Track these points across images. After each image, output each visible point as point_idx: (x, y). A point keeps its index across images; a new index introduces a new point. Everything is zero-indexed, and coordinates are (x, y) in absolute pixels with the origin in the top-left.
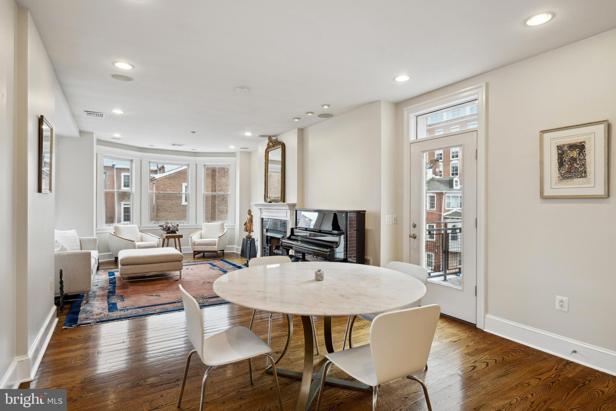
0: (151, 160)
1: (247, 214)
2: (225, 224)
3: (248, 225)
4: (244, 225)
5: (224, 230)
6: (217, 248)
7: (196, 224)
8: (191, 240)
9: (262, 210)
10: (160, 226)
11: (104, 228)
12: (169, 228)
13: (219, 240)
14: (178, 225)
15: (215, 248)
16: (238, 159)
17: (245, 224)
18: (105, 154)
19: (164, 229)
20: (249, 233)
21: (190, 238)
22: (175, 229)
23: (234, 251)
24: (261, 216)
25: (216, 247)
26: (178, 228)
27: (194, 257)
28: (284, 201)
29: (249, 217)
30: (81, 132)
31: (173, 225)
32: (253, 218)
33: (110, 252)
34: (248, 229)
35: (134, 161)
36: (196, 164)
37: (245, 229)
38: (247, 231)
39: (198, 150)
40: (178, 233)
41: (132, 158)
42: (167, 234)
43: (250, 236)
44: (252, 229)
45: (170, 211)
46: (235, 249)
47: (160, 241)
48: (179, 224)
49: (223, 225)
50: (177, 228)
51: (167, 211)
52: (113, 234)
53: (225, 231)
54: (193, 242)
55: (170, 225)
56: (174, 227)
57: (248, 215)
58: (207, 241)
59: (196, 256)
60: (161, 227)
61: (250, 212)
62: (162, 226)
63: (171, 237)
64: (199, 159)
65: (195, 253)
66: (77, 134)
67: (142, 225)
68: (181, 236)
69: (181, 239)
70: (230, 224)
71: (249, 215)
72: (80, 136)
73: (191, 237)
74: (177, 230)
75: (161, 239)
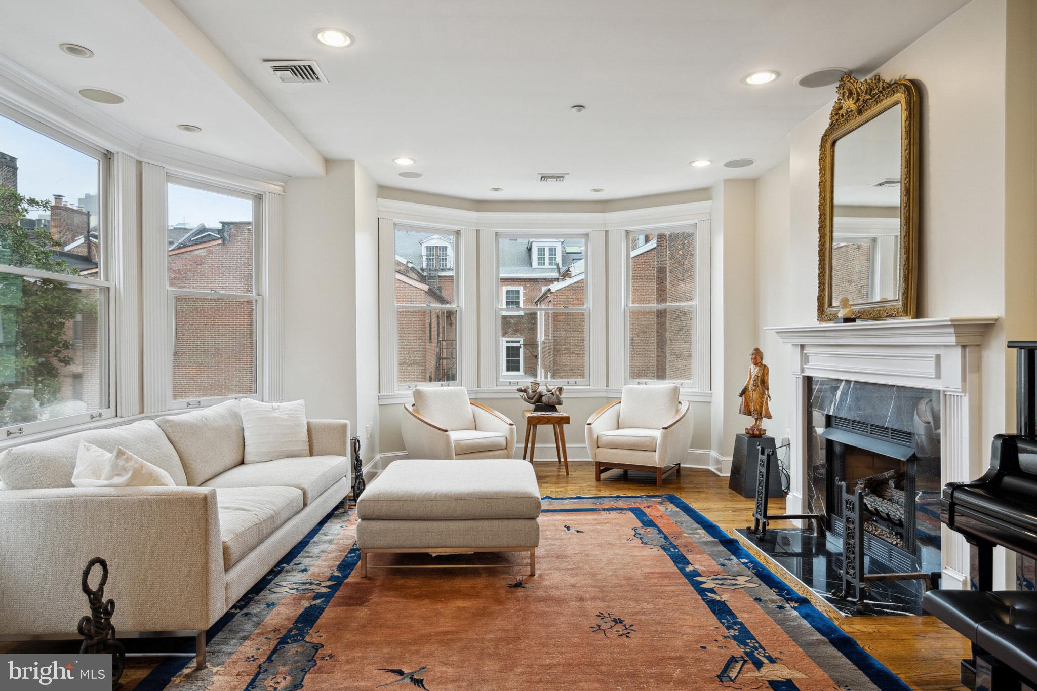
0: (499, 230)
1: (750, 361)
2: (681, 390)
3: (754, 395)
4: (741, 395)
5: (680, 406)
6: (660, 458)
7: (607, 386)
8: (590, 431)
9: (806, 350)
10: (520, 390)
11: (397, 392)
12: (541, 396)
13: (665, 437)
14: (560, 390)
15: (655, 460)
16: (717, 206)
17: (744, 392)
18: (396, 220)
19: (529, 399)
20: (757, 420)
21: (586, 426)
22: (554, 399)
23: (709, 466)
24: (802, 370)
25: (657, 455)
26: (563, 396)
27: (598, 479)
28: (919, 313)
29: (755, 370)
30: (328, 162)
31: (551, 388)
32: (767, 373)
33: (404, 449)
34: (752, 408)
35: (462, 233)
36: (607, 232)
37: (743, 408)
38: (749, 413)
39: (610, 192)
40: (562, 412)
41: (457, 228)
42: (536, 410)
43: (760, 430)
44: (767, 409)
45: (578, 354)
46: (711, 461)
47: (512, 431)
48: (564, 387)
49: (676, 391)
50: (557, 396)
51: (573, 353)
52: (411, 409)
53: (683, 408)
54: (595, 437)
55: (542, 389)
56: (552, 394)
57: (752, 366)
58: (633, 439)
59: (603, 476)
60: (522, 394)
61: (757, 357)
62: (525, 391)
63: (540, 421)
64: (612, 217)
65: (601, 468)
66: (318, 168)
67: (484, 387)
68: (566, 420)
69: (565, 426)
70: (696, 390)
71: (756, 364)
72: (327, 174)
73: (590, 424)
74: (560, 403)
75: (514, 426)
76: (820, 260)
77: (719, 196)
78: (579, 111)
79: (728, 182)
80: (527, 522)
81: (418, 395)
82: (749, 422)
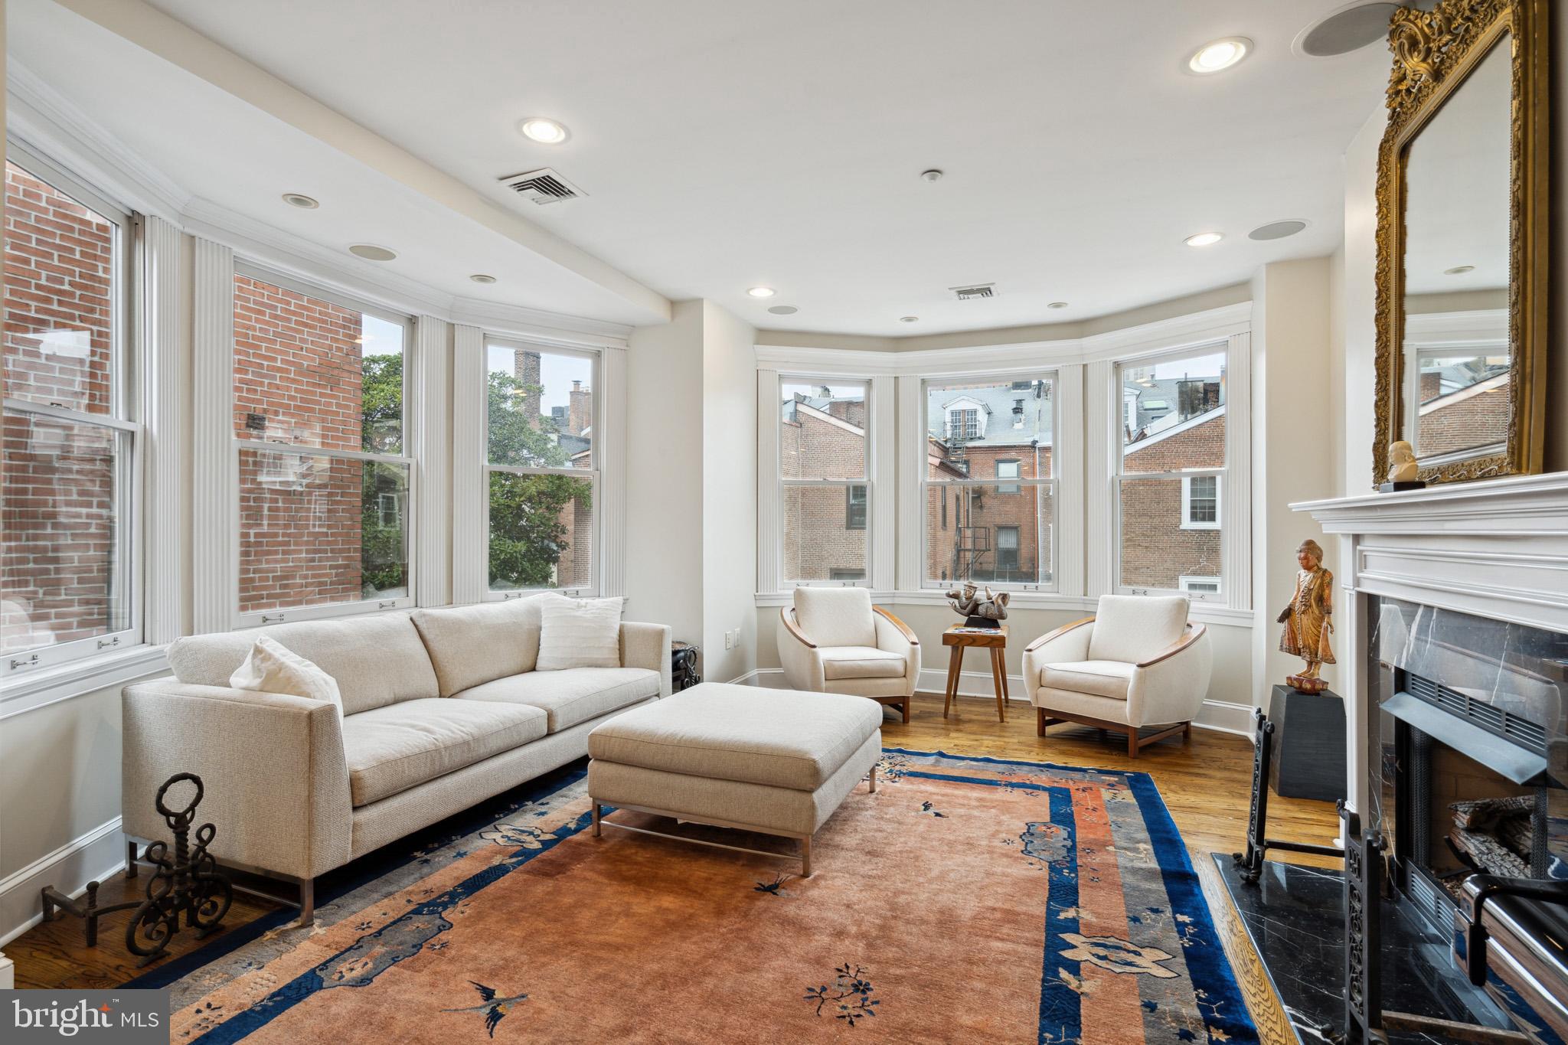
0: (926, 375)
1: (1298, 563)
3: (1305, 622)
4: (1281, 620)
5: (1187, 630)
6: (1131, 713)
7: (1085, 594)
8: (1030, 660)
9: (1365, 546)
11: (779, 592)
12: (977, 605)
13: (1141, 680)
15: (1124, 714)
16: (1258, 310)
17: (1287, 615)
18: (782, 371)
20: (1310, 664)
21: (1025, 653)
22: (993, 611)
24: (1357, 582)
25: (1127, 707)
27: (1042, 733)
29: (1305, 577)
30: (674, 304)
32: (1329, 584)
34: (1300, 644)
36: (1085, 366)
37: (1286, 642)
38: (1297, 651)
39: (1079, 307)
41: (868, 376)
42: (967, 625)
43: (1313, 682)
44: (1327, 646)
46: (1252, 724)
47: (914, 653)
48: (1011, 594)
50: (999, 606)
53: (1194, 633)
54: (1037, 671)
56: (992, 603)
57: (1303, 572)
58: (1091, 678)
59: (1050, 730)
60: (952, 600)
61: (1311, 555)
62: (956, 596)
63: (974, 641)
64: (1092, 343)
65: (1047, 718)
66: (660, 312)
67: (902, 590)
68: (1000, 642)
69: (1004, 651)
70: (1226, 607)
71: (1308, 568)
72: (673, 317)
73: (1030, 650)
74: (1003, 617)
75: (919, 646)
76: (1379, 376)
77: (1261, 291)
78: (933, 178)
79: (1273, 266)
80: (798, 795)
81: (799, 596)
82: (1297, 666)
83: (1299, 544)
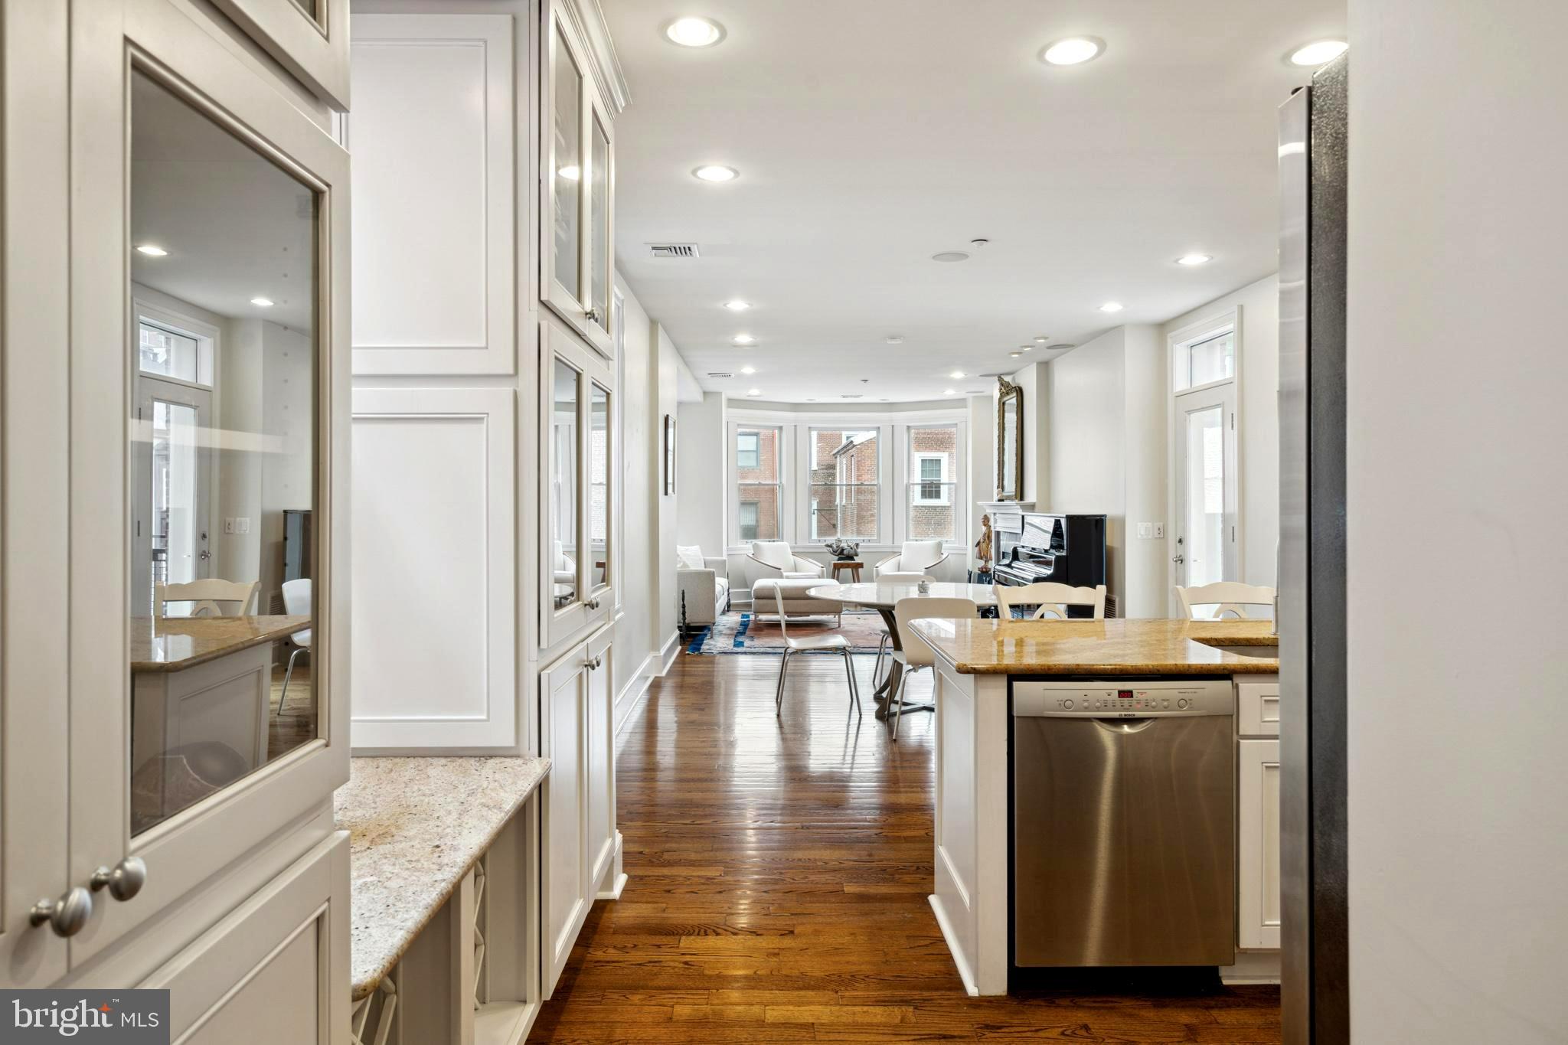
0: (811, 425)
1: (982, 523)
2: (944, 545)
3: (984, 546)
4: (976, 546)
7: (893, 543)
8: (877, 572)
10: (827, 546)
11: (739, 546)
12: (843, 550)
13: (926, 574)
14: (857, 545)
16: (968, 412)
17: (978, 544)
18: (739, 422)
19: (834, 552)
20: (985, 562)
21: (875, 568)
22: (852, 552)
26: (859, 549)
28: (1022, 499)
29: (984, 529)
30: (705, 393)
31: (850, 544)
32: (991, 531)
34: (982, 554)
35: (785, 427)
36: (893, 426)
37: (978, 554)
38: (981, 558)
39: (892, 399)
40: (857, 560)
41: (781, 424)
42: (839, 559)
43: (986, 568)
44: (990, 554)
47: (823, 572)
48: (860, 543)
49: (939, 545)
50: (855, 549)
52: (752, 556)
53: (944, 556)
54: (881, 576)
55: (844, 545)
56: (851, 547)
57: (983, 526)
60: (828, 548)
61: (986, 520)
62: (831, 546)
63: (844, 566)
64: (897, 415)
66: (699, 398)
67: (801, 544)
68: (861, 565)
69: (860, 570)
70: (956, 545)
71: (985, 525)
72: (704, 400)
73: (877, 567)
74: (857, 555)
75: (826, 567)
77: (970, 403)
79: (975, 398)
81: (755, 547)
82: (982, 563)
83: (982, 517)
